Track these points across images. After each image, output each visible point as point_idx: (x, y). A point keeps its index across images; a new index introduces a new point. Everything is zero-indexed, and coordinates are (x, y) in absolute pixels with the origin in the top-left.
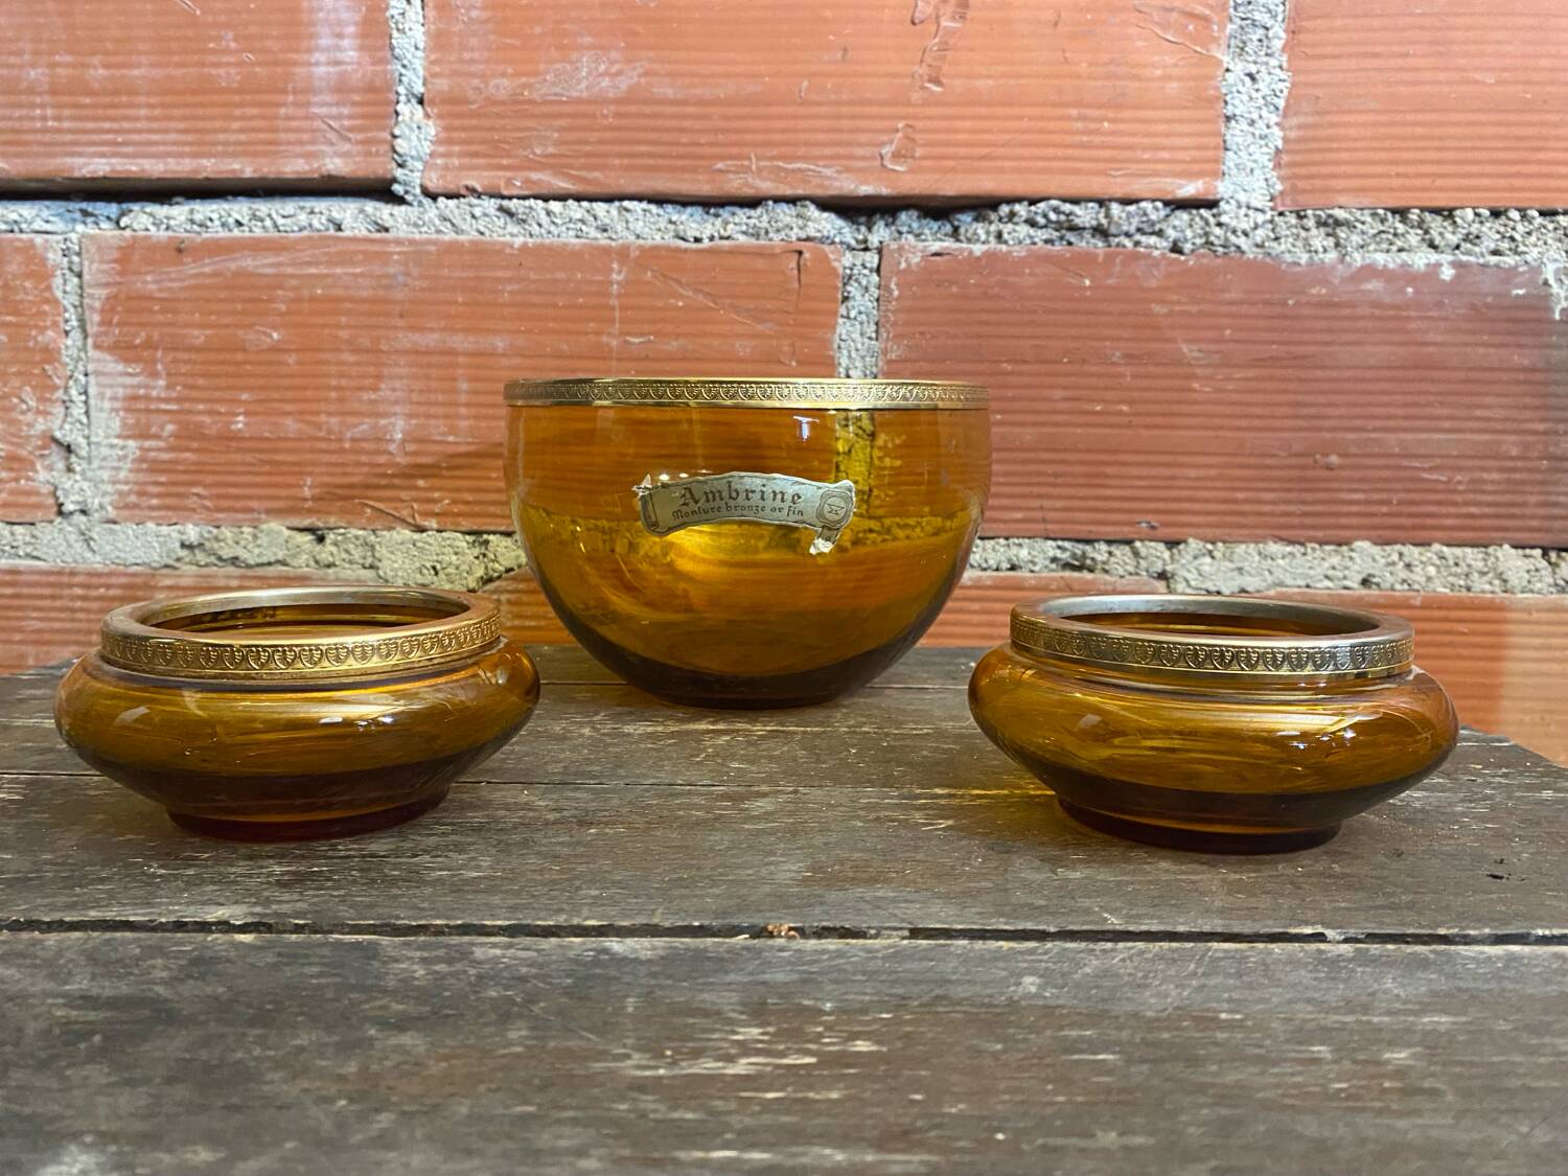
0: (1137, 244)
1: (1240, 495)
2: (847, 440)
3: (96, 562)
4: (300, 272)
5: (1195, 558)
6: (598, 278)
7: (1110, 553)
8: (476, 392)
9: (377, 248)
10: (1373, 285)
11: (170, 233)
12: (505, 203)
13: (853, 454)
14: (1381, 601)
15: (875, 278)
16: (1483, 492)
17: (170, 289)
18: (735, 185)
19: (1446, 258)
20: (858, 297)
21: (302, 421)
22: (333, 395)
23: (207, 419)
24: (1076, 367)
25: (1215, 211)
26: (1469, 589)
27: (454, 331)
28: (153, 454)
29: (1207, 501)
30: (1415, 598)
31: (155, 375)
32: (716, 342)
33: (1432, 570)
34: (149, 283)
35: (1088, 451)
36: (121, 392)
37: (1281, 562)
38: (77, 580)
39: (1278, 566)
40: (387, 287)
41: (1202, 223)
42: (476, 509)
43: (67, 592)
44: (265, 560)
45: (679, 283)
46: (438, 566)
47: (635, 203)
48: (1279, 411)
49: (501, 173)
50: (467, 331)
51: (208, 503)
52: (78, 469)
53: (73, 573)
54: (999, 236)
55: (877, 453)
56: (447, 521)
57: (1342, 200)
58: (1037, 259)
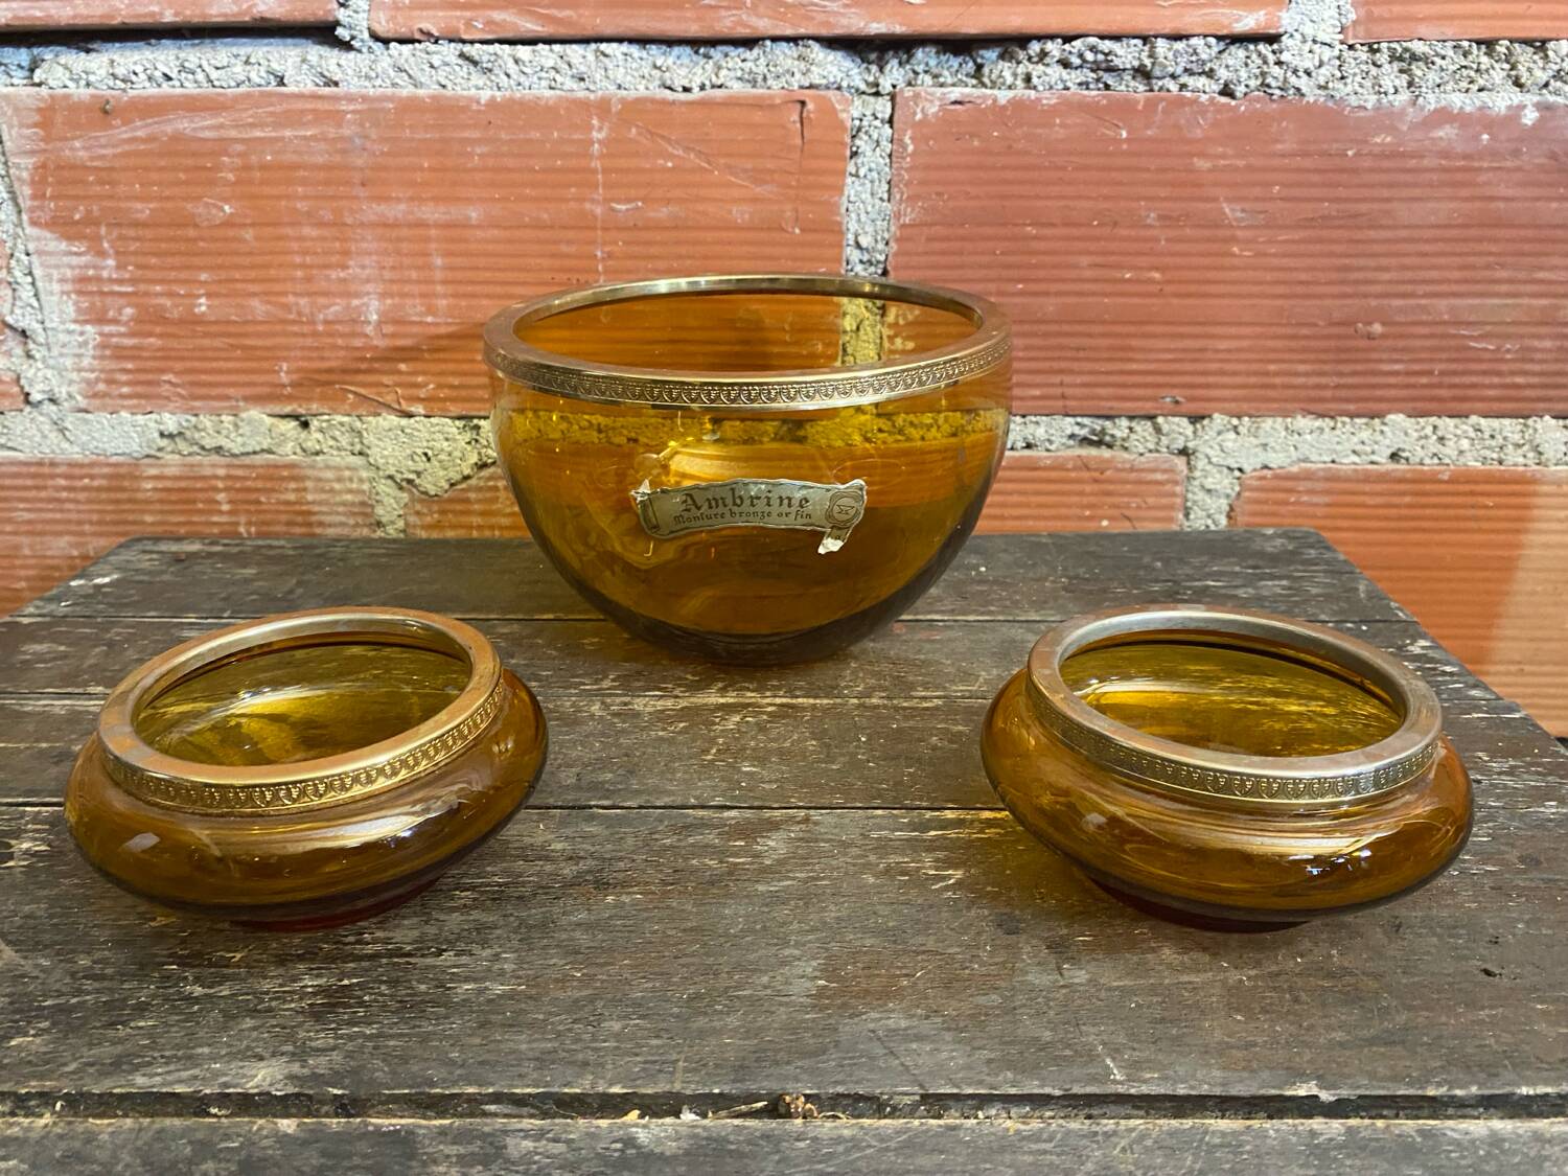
0: (1183, 87)
1: (1272, 367)
2: (855, 316)
3: (74, 453)
4: (244, 136)
5: (1219, 433)
6: (576, 136)
7: (1131, 429)
8: (451, 268)
9: (326, 106)
10: (1446, 132)
11: (91, 91)
12: (467, 48)
13: (862, 332)
14: (1409, 475)
15: (887, 130)
16: (1532, 361)
17: (102, 157)
18: (726, 25)
19: (1530, 99)
20: (869, 153)
21: (269, 302)
22: (299, 273)
23: (168, 303)
24: (1106, 231)
25: (1275, 46)
26: (1501, 463)
27: (421, 200)
28: (114, 340)
29: (1235, 374)
30: (1440, 472)
31: (102, 254)
32: (711, 208)
33: (1465, 444)
34: (78, 150)
35: (1114, 323)
36: (69, 273)
37: (1308, 437)
38: (58, 471)
39: (1305, 441)
40: (344, 152)
41: (1259, 62)
42: (464, 393)
43: (50, 483)
44: (250, 449)
45: (669, 141)
46: (430, 453)
47: (615, 45)
48: (1322, 276)
49: (458, 13)
50: (436, 199)
51: (183, 392)
52: (38, 356)
53: (53, 464)
54: (1028, 79)
55: (886, 332)
56: (435, 406)
57: (1423, 30)
58: (1068, 107)
